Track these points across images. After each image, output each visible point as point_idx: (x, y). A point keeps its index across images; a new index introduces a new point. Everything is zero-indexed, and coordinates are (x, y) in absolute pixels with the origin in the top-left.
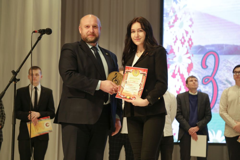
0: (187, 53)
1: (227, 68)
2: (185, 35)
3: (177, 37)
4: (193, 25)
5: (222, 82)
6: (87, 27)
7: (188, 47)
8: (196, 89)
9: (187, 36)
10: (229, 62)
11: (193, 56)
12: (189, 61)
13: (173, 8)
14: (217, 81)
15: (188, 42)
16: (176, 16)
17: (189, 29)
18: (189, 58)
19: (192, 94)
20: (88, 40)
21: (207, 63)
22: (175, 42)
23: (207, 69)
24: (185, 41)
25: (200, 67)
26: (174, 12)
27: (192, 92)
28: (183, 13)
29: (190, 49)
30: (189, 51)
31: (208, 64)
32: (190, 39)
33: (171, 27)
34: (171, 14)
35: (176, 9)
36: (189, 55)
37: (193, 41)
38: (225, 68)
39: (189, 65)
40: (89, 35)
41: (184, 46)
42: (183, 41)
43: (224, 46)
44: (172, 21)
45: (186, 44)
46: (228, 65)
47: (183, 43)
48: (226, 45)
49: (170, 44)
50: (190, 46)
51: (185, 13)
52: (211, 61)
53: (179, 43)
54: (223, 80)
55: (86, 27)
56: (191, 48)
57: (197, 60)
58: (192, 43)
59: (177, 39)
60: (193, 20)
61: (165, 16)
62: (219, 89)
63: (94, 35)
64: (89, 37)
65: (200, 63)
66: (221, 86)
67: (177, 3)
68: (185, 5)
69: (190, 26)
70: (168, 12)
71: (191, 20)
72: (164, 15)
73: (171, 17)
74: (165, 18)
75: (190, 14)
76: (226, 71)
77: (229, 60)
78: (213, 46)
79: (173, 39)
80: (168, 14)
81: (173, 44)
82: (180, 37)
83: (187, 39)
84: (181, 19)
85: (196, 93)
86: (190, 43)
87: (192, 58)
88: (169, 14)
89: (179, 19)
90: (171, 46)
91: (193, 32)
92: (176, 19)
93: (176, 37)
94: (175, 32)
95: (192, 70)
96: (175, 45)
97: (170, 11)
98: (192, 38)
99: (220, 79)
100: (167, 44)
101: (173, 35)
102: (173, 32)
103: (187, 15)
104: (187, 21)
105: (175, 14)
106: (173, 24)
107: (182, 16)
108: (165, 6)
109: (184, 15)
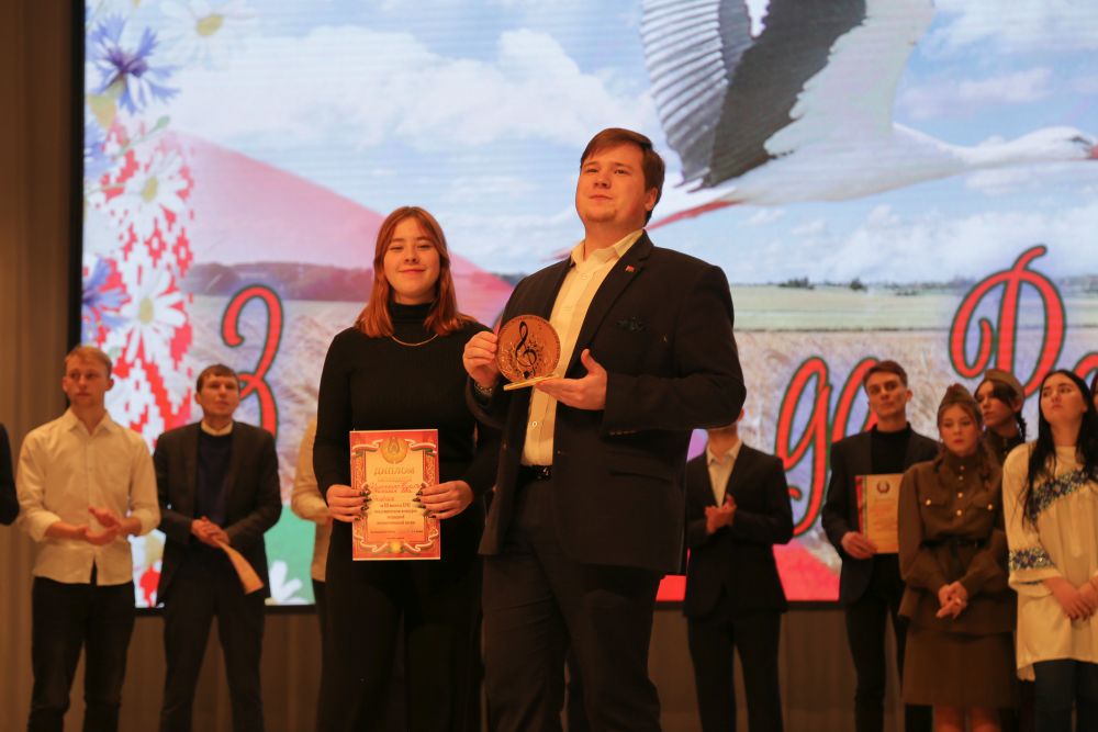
0: (171, 289)
1: (309, 345)
2: (163, 225)
3: (136, 230)
4: (193, 192)
5: (292, 397)
7: (176, 269)
8: (228, 417)
9: (170, 229)
10: (316, 325)
11: (191, 301)
12: (178, 319)
13: (117, 129)
14: (276, 391)
15: (176, 250)
16: (130, 156)
17: (176, 205)
18: (178, 306)
19: (213, 432)
21: (241, 326)
22: (128, 249)
23: (240, 348)
24: (163, 246)
25: (219, 341)
26: (123, 141)
27: (211, 425)
28: (156, 149)
29: (182, 275)
30: (179, 282)
31: (243, 331)
32: (182, 241)
33: (111, 193)
34: (113, 148)
35: (132, 131)
36: (175, 297)
37: (193, 247)
38: (301, 344)
39: (177, 330)
41: (162, 263)
42: (155, 244)
43: (300, 270)
44: (115, 172)
45: (168, 257)
46: (314, 334)
47: (155, 254)
48: (308, 267)
49: (107, 255)
50: (183, 264)
51: (163, 148)
52: (254, 319)
53: (140, 253)
54: (297, 386)
56: (187, 273)
57: (207, 312)
58: (190, 256)
59: (133, 238)
60: (192, 175)
61: (91, 155)
62: (281, 418)
65: (218, 327)
66: (287, 408)
67: (132, 109)
68: (164, 121)
69: (183, 194)
70: (102, 139)
71: (184, 172)
72: (87, 151)
73: (114, 158)
74: (88, 161)
75: (180, 152)
76: (307, 354)
77: (318, 319)
78: (260, 266)
79: (121, 238)
80: (100, 147)
81: (119, 255)
82: (144, 231)
83: (170, 239)
84: (147, 167)
85: (228, 430)
86: (183, 254)
87: (187, 307)
88: (103, 147)
89: (142, 168)
90: (113, 264)
91: (192, 215)
92: (130, 169)
93: (131, 229)
94: (126, 212)
95: (190, 349)
96: (126, 258)
97: (109, 139)
98: (188, 236)
99: (286, 382)
100: (97, 254)
101: (121, 222)
102: (120, 213)
103: (172, 154)
104: (171, 178)
105: (127, 149)
106: (120, 185)
107: (152, 158)
108: (90, 118)
109: (159, 156)
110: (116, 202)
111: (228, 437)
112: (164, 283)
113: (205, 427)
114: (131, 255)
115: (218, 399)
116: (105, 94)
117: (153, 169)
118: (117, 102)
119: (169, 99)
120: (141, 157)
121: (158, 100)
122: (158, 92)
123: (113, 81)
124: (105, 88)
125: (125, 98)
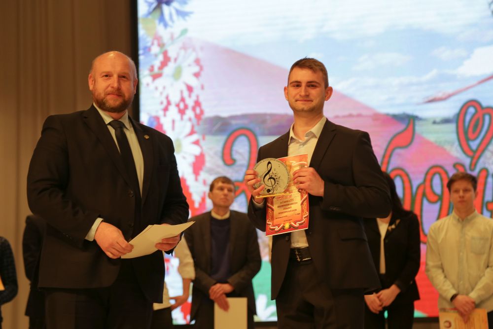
0: (192, 132)
2: (186, 94)
3: (170, 98)
4: (203, 73)
6: (106, 76)
7: (194, 121)
8: (227, 207)
9: (190, 96)
11: (204, 139)
12: (197, 150)
13: (158, 38)
15: (194, 109)
16: (165, 54)
17: (193, 82)
18: (197, 143)
19: (218, 217)
20: (107, 105)
21: (234, 153)
22: (166, 109)
23: (234, 167)
24: (186, 107)
25: (221, 163)
26: (161, 45)
27: (217, 213)
28: (181, 48)
29: (198, 124)
30: (196, 129)
31: (236, 156)
32: (197, 103)
33: (156, 77)
34: (155, 49)
35: (166, 39)
36: (195, 137)
37: (204, 106)
39: (197, 157)
40: (109, 94)
41: (186, 117)
42: (182, 106)
43: (268, 117)
44: (157, 63)
45: (189, 113)
47: (182, 112)
48: (272, 116)
49: (154, 114)
50: (198, 117)
51: (184, 48)
52: (241, 148)
53: (173, 111)
55: (103, 76)
56: (201, 122)
57: (213, 146)
58: (202, 112)
59: (169, 103)
60: (202, 63)
61: (143, 54)
63: (120, 96)
64: (109, 97)
65: (220, 154)
67: (166, 25)
68: (185, 31)
69: (197, 75)
70: (149, 44)
71: (197, 62)
72: (141, 52)
73: (156, 55)
74: (141, 58)
75: (194, 50)
78: (244, 116)
79: (162, 103)
80: (147, 49)
81: (161, 113)
82: (175, 98)
83: (190, 102)
84: (176, 60)
85: (227, 216)
86: (198, 110)
87: (202, 143)
88: (149, 49)
89: (172, 60)
90: (158, 119)
91: (202, 87)
92: (166, 60)
93: (167, 98)
94: (164, 88)
95: (204, 168)
96: (165, 115)
97: (153, 44)
98: (201, 100)
100: (148, 114)
101: (161, 93)
102: (160, 89)
103: (190, 51)
104: (189, 65)
105: (164, 50)
106: (160, 71)
107: (178, 54)
108: (142, 32)
109: (182, 52)
110: (159, 82)
111: (227, 220)
112: (188, 130)
113: (214, 215)
114: (168, 113)
115: (222, 197)
116: (150, 17)
117: (179, 61)
118: (157, 22)
119: (187, 18)
120: (172, 54)
121: (181, 18)
122: (182, 14)
123: (155, 9)
124: (150, 13)
125: (162, 19)
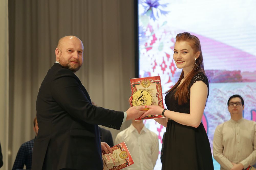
0: (169, 81)
1: (218, 99)
2: (166, 59)
3: (157, 61)
5: (212, 117)
6: (70, 51)
7: (171, 74)
9: (168, 60)
10: (220, 91)
13: (150, 27)
14: (207, 115)
15: (170, 68)
16: (154, 36)
17: (170, 52)
22: (154, 68)
24: (166, 66)
26: (152, 31)
28: (163, 32)
29: (173, 76)
30: (172, 79)
32: (172, 64)
33: (148, 49)
34: (148, 33)
35: (154, 27)
36: (171, 84)
38: (215, 98)
41: (166, 72)
42: (163, 66)
43: (214, 72)
44: (149, 42)
45: (168, 70)
46: (220, 95)
47: (163, 69)
48: (217, 71)
49: (147, 71)
50: (173, 72)
51: (165, 32)
53: (158, 69)
54: (214, 114)
55: (68, 51)
56: (174, 75)
58: (175, 69)
59: (156, 64)
61: (141, 36)
62: (209, 125)
63: (78, 63)
66: (211, 122)
67: (154, 19)
68: (165, 23)
69: (172, 48)
70: (144, 31)
71: (173, 40)
72: (140, 35)
73: (149, 37)
74: (140, 39)
75: (171, 33)
76: (217, 102)
77: (221, 89)
79: (152, 64)
80: (144, 33)
81: (151, 70)
82: (159, 62)
83: (168, 64)
84: (160, 39)
86: (173, 68)
88: (145, 33)
89: (158, 39)
90: (149, 73)
92: (155, 39)
93: (155, 61)
94: (153, 55)
96: (154, 71)
97: (147, 30)
99: (210, 112)
100: (144, 71)
101: (152, 59)
102: (151, 56)
103: (168, 34)
104: (168, 42)
105: (153, 34)
106: (151, 46)
107: (161, 36)
108: (142, 23)
109: (164, 34)
110: (150, 52)
112: (167, 79)
114: (155, 70)
116: (145, 15)
117: (161, 41)
118: (149, 17)
119: (167, 15)
120: (157, 36)
121: (163, 15)
122: (164, 13)
123: (148, 10)
124: (145, 13)
125: (152, 16)
